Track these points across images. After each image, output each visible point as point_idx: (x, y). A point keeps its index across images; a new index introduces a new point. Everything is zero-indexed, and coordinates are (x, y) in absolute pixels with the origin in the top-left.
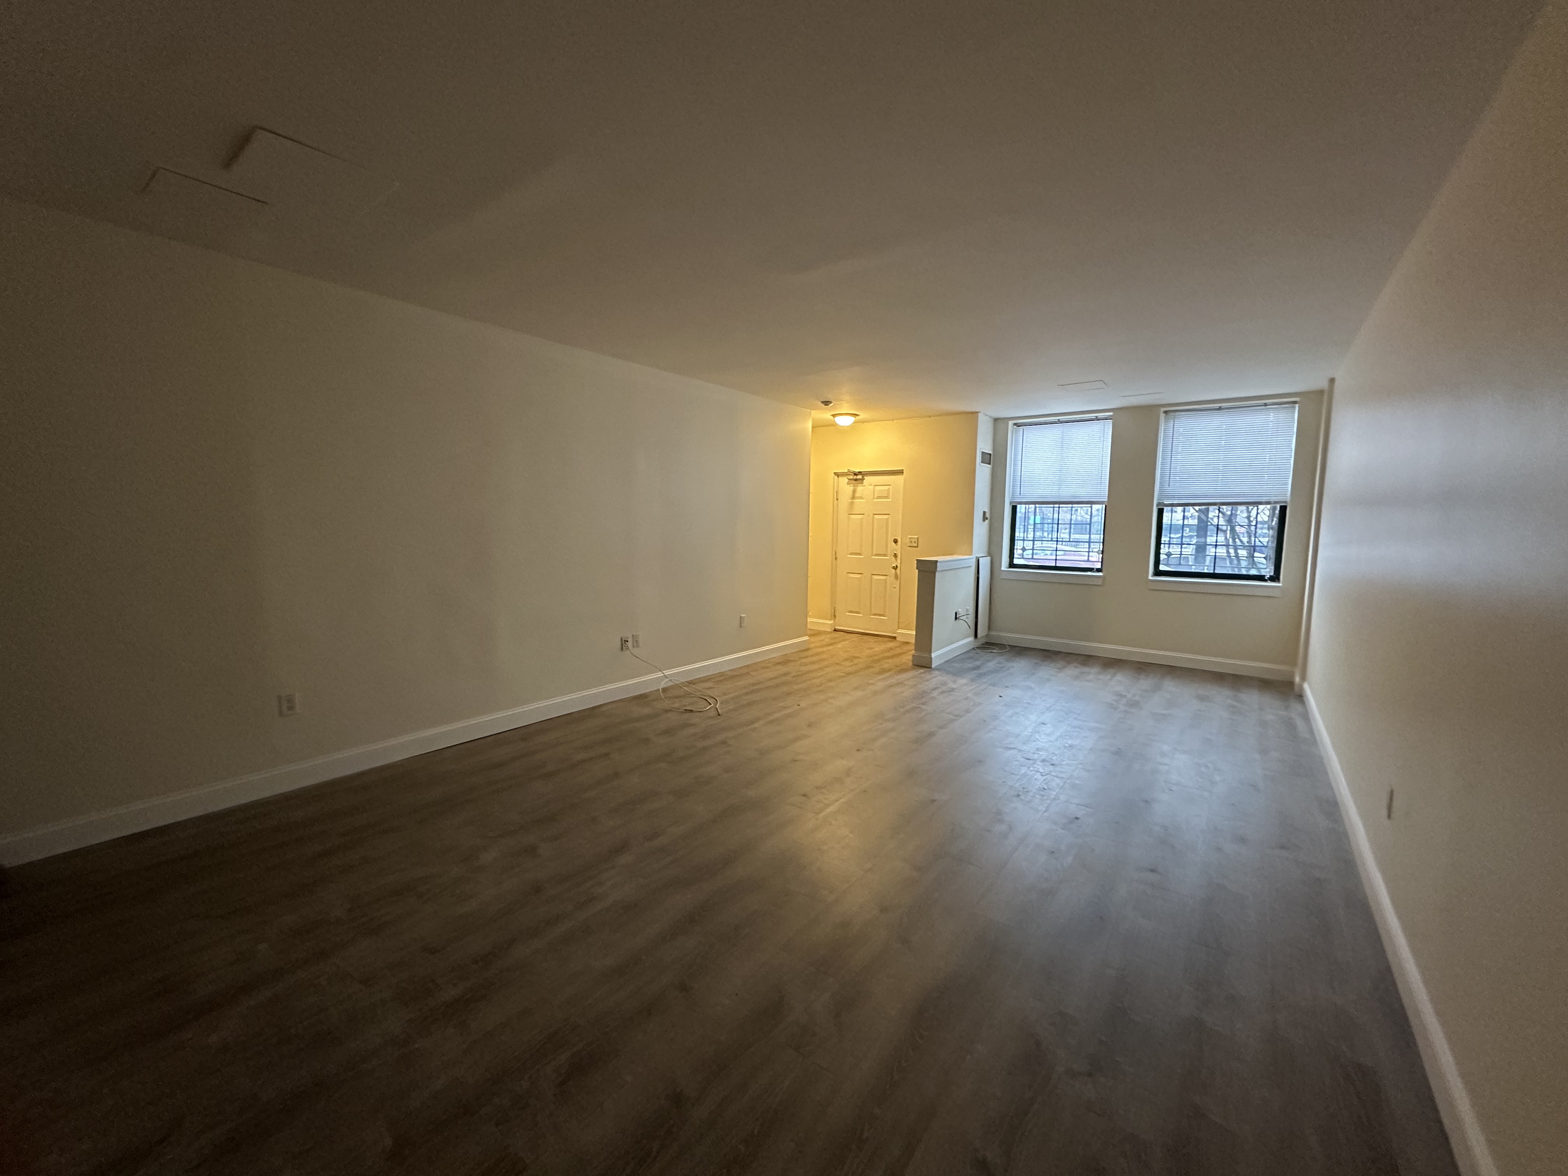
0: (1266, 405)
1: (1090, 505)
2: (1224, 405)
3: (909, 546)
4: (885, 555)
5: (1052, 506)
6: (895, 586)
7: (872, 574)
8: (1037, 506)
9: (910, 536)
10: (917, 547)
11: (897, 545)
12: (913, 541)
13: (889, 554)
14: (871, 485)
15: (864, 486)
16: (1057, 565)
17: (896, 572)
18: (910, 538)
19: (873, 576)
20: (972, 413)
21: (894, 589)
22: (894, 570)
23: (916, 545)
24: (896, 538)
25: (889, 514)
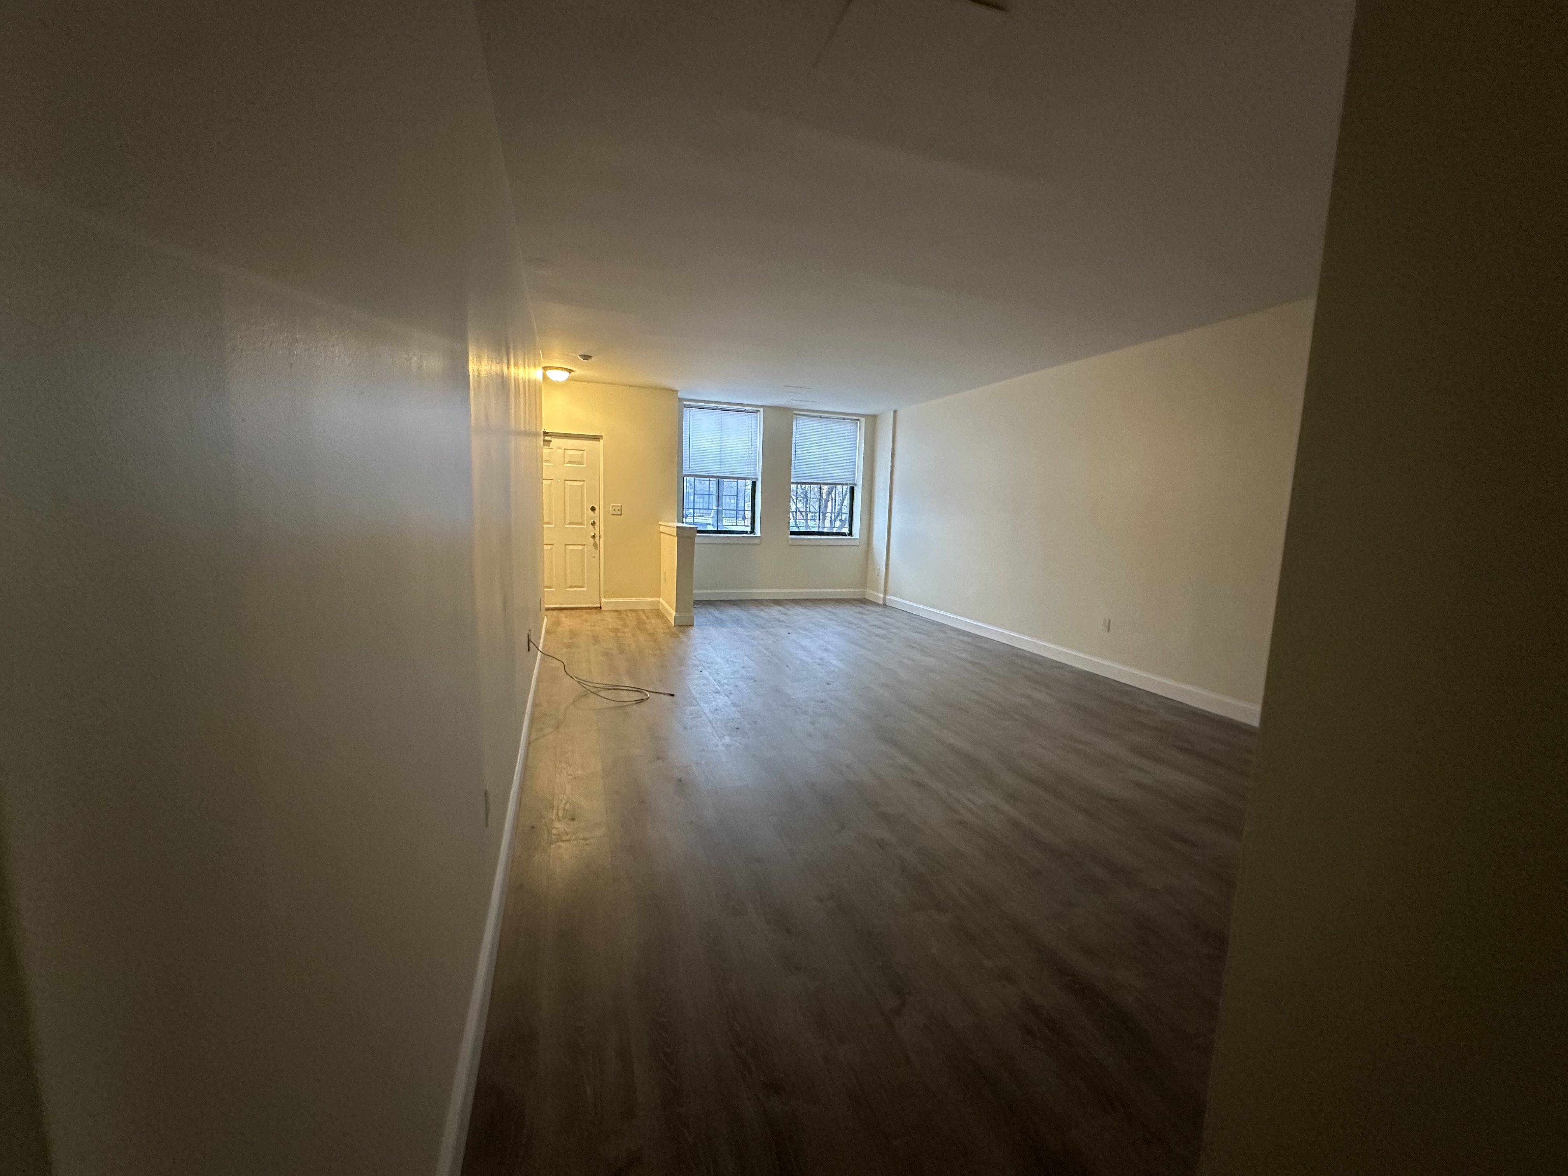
0: (844, 419)
1: (736, 480)
2: (823, 415)
3: (612, 515)
4: (581, 524)
5: (708, 479)
6: (593, 555)
7: (566, 545)
8: (696, 478)
9: (612, 504)
10: (621, 515)
11: (595, 513)
12: (617, 509)
13: (585, 522)
14: (560, 448)
15: (552, 448)
16: (719, 529)
17: (595, 541)
18: (613, 506)
19: (567, 546)
20: (672, 390)
21: (593, 559)
22: (592, 540)
23: (619, 513)
24: (595, 506)
25: (584, 481)
